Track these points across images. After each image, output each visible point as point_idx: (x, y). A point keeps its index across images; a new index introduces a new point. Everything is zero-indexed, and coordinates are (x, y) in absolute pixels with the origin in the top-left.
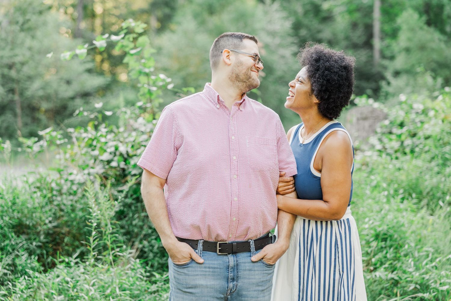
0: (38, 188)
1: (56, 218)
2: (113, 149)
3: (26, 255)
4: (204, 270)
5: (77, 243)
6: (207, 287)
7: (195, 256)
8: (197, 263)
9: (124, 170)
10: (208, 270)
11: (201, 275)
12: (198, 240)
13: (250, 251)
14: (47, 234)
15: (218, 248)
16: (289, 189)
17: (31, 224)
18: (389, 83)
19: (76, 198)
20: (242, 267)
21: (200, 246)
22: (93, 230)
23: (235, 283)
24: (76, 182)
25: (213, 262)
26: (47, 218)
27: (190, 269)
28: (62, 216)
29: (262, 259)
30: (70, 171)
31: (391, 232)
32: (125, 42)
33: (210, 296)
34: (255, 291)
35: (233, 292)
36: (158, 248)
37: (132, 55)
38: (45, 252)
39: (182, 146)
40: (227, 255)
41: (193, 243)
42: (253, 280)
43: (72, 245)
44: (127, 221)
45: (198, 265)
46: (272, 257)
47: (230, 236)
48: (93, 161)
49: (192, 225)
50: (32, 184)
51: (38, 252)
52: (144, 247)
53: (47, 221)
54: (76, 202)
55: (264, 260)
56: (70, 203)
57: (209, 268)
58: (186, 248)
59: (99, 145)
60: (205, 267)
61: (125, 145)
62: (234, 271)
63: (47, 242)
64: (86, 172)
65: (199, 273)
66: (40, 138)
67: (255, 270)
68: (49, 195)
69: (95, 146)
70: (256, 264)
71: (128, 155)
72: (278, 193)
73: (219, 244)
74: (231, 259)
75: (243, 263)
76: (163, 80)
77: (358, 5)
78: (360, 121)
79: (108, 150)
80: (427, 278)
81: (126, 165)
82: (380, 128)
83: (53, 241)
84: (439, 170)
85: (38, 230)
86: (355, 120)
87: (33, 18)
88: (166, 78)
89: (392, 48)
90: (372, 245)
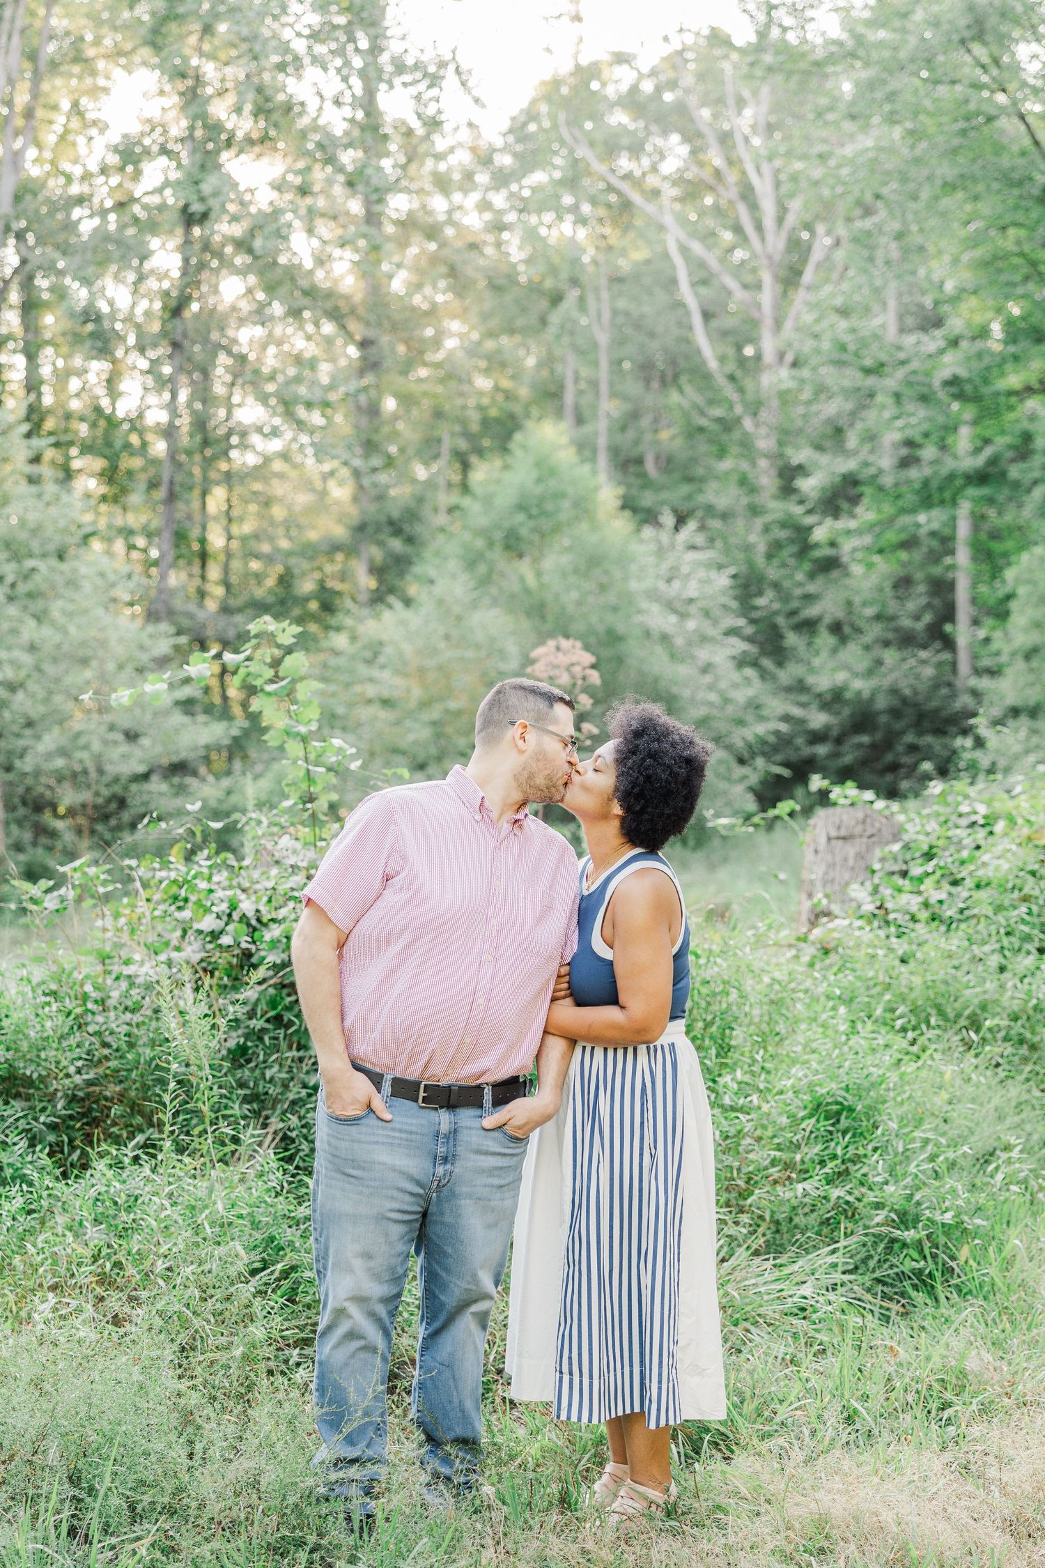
0: (54, 994)
1: (92, 1062)
2: (224, 907)
3: (24, 1144)
4: (391, 1133)
5: (137, 1120)
6: (394, 1170)
7: (377, 1106)
8: (380, 1120)
9: (248, 954)
10: (398, 1134)
11: (384, 1145)
12: (383, 1076)
13: (482, 1108)
14: (72, 1099)
15: (422, 1094)
16: (560, 990)
17: (35, 1076)
19: (137, 1018)
20: (463, 1136)
21: (387, 1087)
22: (170, 1077)
23: (448, 1166)
24: (139, 980)
25: (409, 1121)
26: (72, 1062)
27: (363, 1129)
28: (107, 1058)
29: (504, 1125)
30: (124, 954)
31: (850, 1100)
32: (254, 667)
34: (485, 1186)
35: (443, 1186)
37: (269, 694)
38: (65, 1138)
40: (437, 1109)
42: (482, 1164)
43: (127, 1124)
44: (252, 1070)
45: (382, 1125)
46: (522, 1125)
47: (450, 1071)
48: (179, 933)
50: (39, 985)
51: (51, 1138)
52: (289, 1128)
53: (72, 1070)
54: (138, 1025)
55: (508, 1128)
56: (124, 1029)
57: (401, 1131)
59: (193, 898)
60: (393, 1129)
61: (253, 898)
62: (448, 1142)
63: (71, 1117)
64: (163, 957)
65: (381, 1139)
66: (61, 881)
67: (488, 1145)
68: (79, 1010)
69: (186, 900)
70: (491, 1134)
71: (259, 920)
73: (425, 1086)
74: (444, 1119)
75: (466, 1128)
76: (340, 750)
77: (903, 529)
78: (834, 842)
79: (214, 909)
80: (917, 1197)
81: (254, 942)
82: (882, 860)
83: (83, 1115)
84: (1003, 961)
85: (51, 1089)
86: (823, 840)
87: (42, 566)
88: (346, 746)
89: (995, 646)
90: (803, 1125)
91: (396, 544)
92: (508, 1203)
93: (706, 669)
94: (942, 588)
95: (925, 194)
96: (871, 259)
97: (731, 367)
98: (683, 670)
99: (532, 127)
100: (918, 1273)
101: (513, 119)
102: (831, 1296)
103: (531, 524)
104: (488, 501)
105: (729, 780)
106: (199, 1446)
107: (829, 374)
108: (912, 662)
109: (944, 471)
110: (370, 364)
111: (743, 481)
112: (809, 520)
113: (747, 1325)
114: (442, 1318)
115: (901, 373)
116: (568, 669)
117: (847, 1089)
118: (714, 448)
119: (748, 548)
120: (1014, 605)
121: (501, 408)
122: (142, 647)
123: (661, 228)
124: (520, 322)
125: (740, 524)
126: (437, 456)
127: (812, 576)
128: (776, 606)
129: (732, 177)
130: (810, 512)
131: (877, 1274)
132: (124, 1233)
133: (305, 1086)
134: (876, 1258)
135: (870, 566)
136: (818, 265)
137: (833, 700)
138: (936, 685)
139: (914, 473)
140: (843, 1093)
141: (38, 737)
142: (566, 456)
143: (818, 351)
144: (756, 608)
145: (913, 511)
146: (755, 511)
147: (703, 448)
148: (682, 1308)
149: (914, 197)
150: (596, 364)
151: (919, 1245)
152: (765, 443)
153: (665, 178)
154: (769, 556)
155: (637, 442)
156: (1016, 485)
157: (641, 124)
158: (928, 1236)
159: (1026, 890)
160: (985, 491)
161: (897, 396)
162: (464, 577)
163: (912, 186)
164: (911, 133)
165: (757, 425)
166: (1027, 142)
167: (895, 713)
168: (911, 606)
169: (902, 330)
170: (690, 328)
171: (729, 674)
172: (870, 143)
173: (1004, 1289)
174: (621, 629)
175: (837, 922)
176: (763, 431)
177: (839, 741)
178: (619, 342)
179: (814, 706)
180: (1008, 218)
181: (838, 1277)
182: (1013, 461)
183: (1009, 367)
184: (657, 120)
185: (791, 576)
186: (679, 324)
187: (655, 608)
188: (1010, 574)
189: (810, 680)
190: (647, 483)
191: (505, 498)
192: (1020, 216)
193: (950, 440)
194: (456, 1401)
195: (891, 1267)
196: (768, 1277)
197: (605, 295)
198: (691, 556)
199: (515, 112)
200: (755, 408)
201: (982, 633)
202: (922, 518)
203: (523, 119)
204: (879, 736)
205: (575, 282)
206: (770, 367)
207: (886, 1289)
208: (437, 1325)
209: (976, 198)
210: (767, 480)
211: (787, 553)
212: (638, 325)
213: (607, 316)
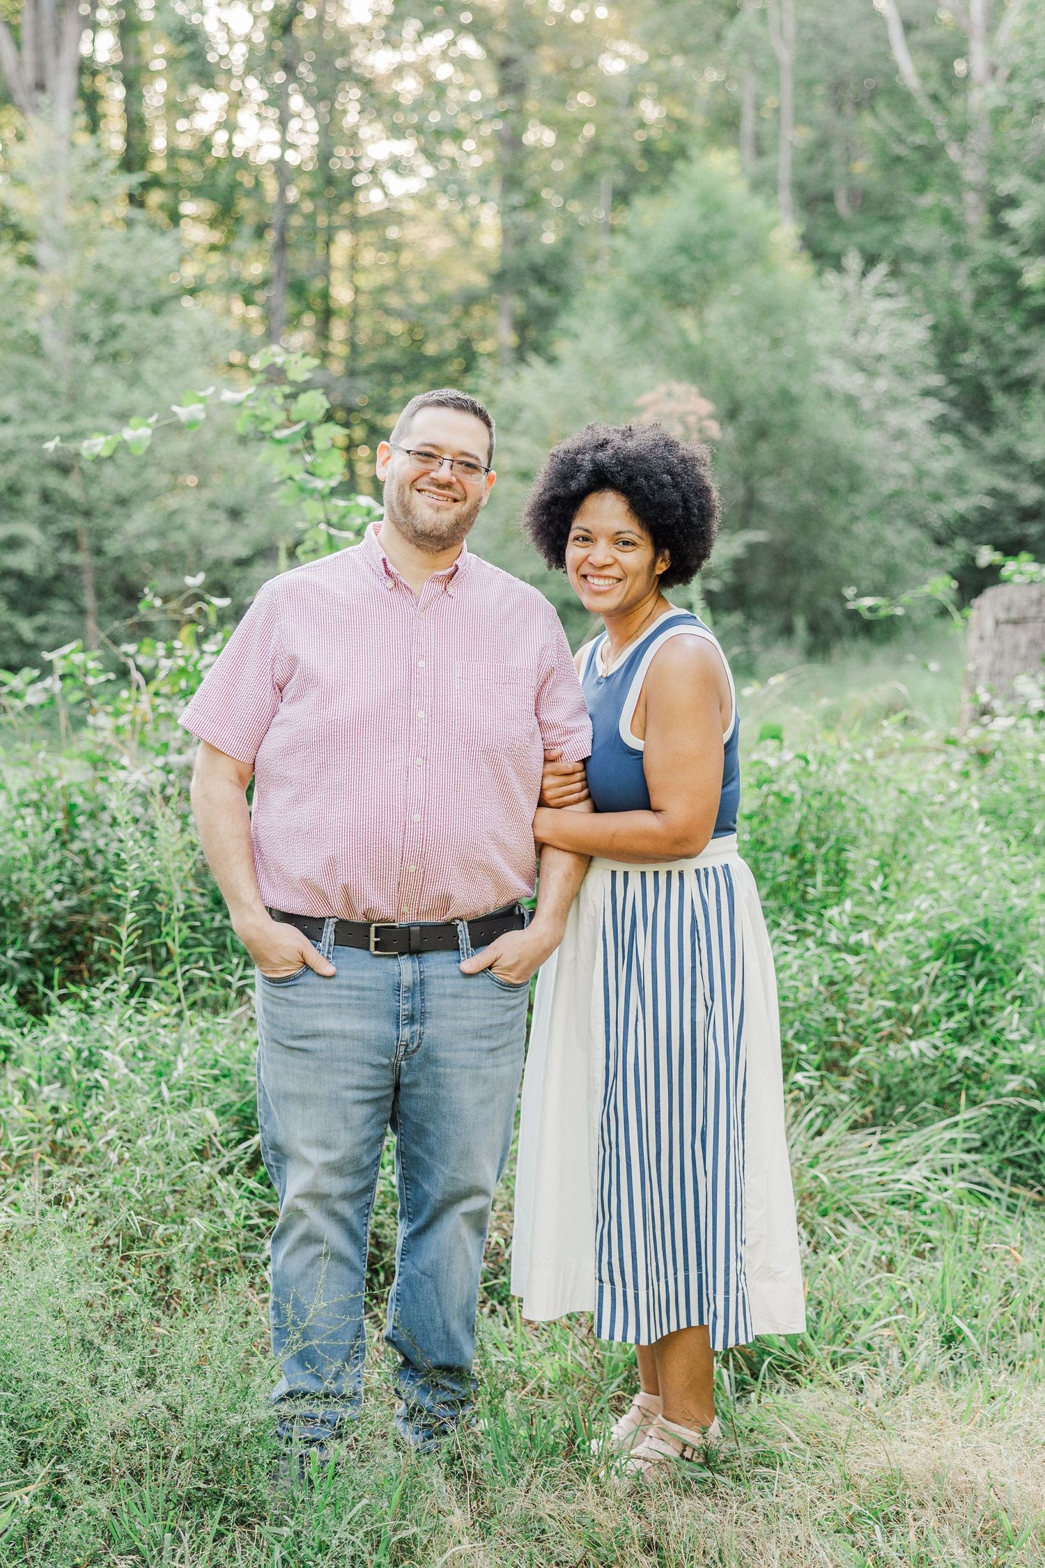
1: (75, 886)
4: (335, 992)
6: (343, 1036)
7: (315, 957)
8: (320, 975)
10: (345, 992)
11: (329, 1005)
12: (324, 919)
13: (458, 949)
14: (51, 930)
15: (373, 939)
16: (572, 793)
20: (433, 988)
21: (329, 933)
22: (128, 907)
23: (416, 1027)
25: (360, 974)
26: (50, 886)
27: (302, 990)
28: (92, 881)
29: (490, 968)
31: (986, 936)
33: (353, 1060)
34: (471, 1050)
35: (414, 1052)
37: (279, 442)
38: (41, 977)
39: (294, 679)
40: (395, 956)
41: (309, 926)
42: (464, 1022)
45: (322, 981)
46: (515, 965)
47: (405, 909)
49: (305, 881)
51: (23, 976)
53: (49, 894)
55: (494, 970)
57: (349, 988)
58: (291, 938)
60: (340, 987)
62: (413, 997)
63: (51, 952)
64: (159, 761)
65: (325, 1000)
66: (46, 670)
67: (469, 997)
70: (472, 981)
72: (542, 803)
73: (376, 928)
74: (406, 968)
75: (438, 977)
78: (1003, 627)
83: (65, 948)
85: (24, 918)
86: (989, 624)
87: (131, 321)
90: (927, 968)
91: (540, 295)
92: (506, 1070)
93: (900, 435)
97: (935, 85)
98: (872, 438)
102: (947, 1181)
103: (694, 268)
104: (645, 241)
105: (923, 563)
110: (512, 86)
111: (948, 220)
112: (1021, 262)
113: (840, 1216)
114: (426, 1213)
117: (985, 923)
118: (914, 181)
119: (951, 297)
121: (671, 140)
124: (692, 39)
125: (942, 267)
126: (594, 192)
127: (1025, 328)
128: (984, 363)
130: (1023, 253)
131: (1010, 1153)
132: (88, 1092)
134: (1007, 1134)
140: (980, 931)
141: (128, 517)
142: (737, 190)
143: (1031, 61)
144: (959, 366)
146: (960, 253)
147: (902, 181)
148: (748, 1198)
150: (778, 85)
152: (973, 174)
154: (977, 305)
155: (826, 176)
162: (614, 330)
165: (964, 152)
170: (888, 42)
171: (926, 441)
174: (796, 388)
175: (999, 721)
176: (971, 159)
178: (806, 59)
179: (1026, 476)
181: (957, 1156)
185: (1001, 329)
186: (875, 38)
187: (838, 366)
189: (1022, 448)
190: (837, 223)
191: (664, 239)
194: (439, 1320)
195: (1027, 1144)
196: (872, 1155)
198: (884, 305)
200: (961, 133)
206: (980, 85)
207: (1019, 1172)
208: (420, 1222)
210: (975, 217)
211: (995, 303)
212: (828, 39)
213: (790, 28)
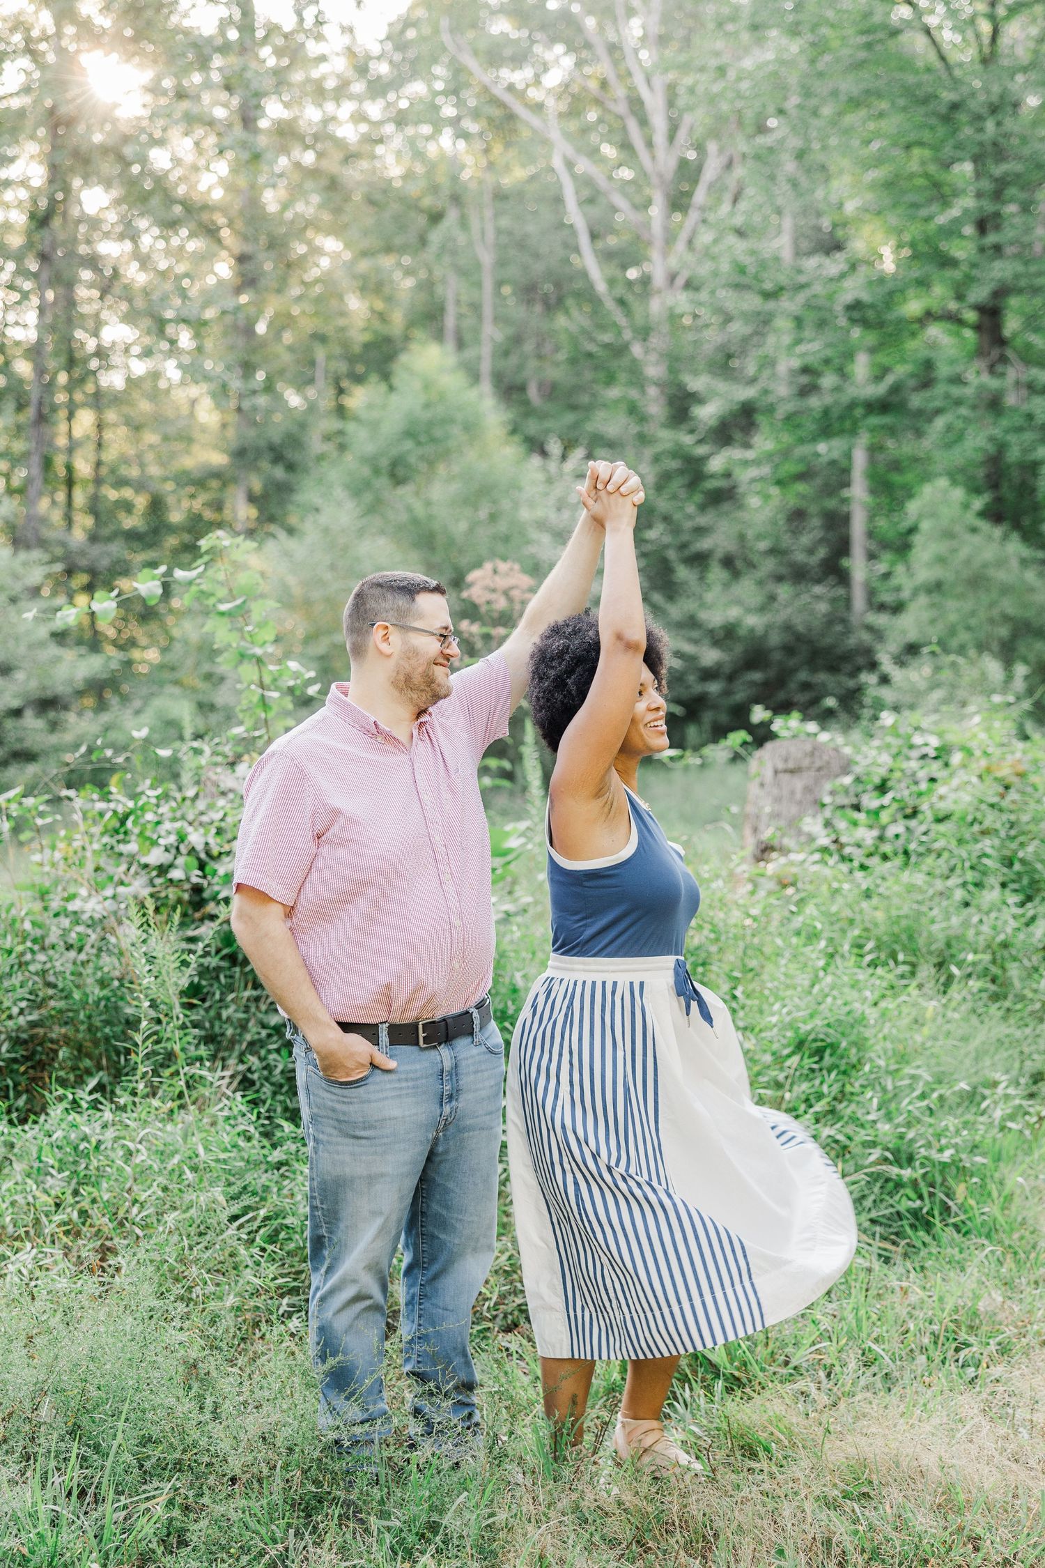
1: (36, 1004)
2: (172, 839)
4: (397, 1085)
5: (87, 1063)
7: (378, 1056)
8: (385, 1073)
9: (197, 890)
10: (404, 1084)
11: (392, 1097)
12: (378, 1024)
13: (473, 1033)
14: (16, 1042)
15: (421, 1035)
18: (885, 680)
19: (83, 956)
20: (463, 1068)
21: (384, 1035)
23: (453, 1103)
24: (85, 917)
25: (414, 1067)
26: (15, 1003)
27: (371, 1087)
28: (51, 998)
31: (833, 1036)
32: (206, 585)
35: (450, 1123)
36: (282, 1072)
37: (222, 614)
38: (8, 1083)
40: (438, 1046)
41: (368, 1031)
43: (74, 1069)
44: (207, 1010)
45: (387, 1076)
48: (123, 867)
52: (249, 1070)
53: (15, 1010)
54: (84, 964)
56: (70, 967)
58: (357, 1042)
59: (138, 830)
60: (399, 1080)
61: (202, 830)
62: (450, 1077)
63: (15, 1060)
64: (109, 892)
65: (389, 1094)
68: (19, 949)
69: (130, 833)
71: (208, 853)
73: (424, 1025)
74: (445, 1054)
75: (464, 1059)
76: (296, 675)
77: (802, 459)
78: (781, 776)
79: (161, 841)
80: (911, 1135)
81: (205, 877)
82: (832, 793)
83: (27, 1058)
84: (968, 898)
86: (769, 774)
88: (303, 670)
89: (894, 582)
90: (788, 1063)
91: (279, 473)
94: (837, 522)
95: (827, 111)
96: (772, 178)
97: (618, 290)
99: (411, 34)
100: (915, 1213)
101: (390, 25)
103: (419, 451)
104: (374, 426)
106: (209, 1402)
107: (729, 299)
108: (805, 598)
109: (845, 399)
110: (248, 279)
111: (633, 410)
112: (701, 450)
115: (801, 297)
116: (506, 593)
117: (830, 1025)
118: (601, 375)
120: (917, 539)
121: (375, 332)
122: (16, 577)
123: (546, 142)
124: (398, 241)
126: (311, 381)
127: (702, 508)
128: (667, 539)
129: (620, 92)
130: (700, 442)
131: (873, 1214)
133: (264, 1026)
134: (872, 1197)
135: (767, 497)
136: (711, 186)
137: (726, 636)
138: (831, 620)
139: (814, 402)
140: (829, 1031)
142: (453, 382)
143: (715, 274)
144: (646, 541)
145: (814, 439)
146: (644, 440)
147: (588, 375)
149: (815, 113)
150: (479, 285)
151: (914, 1184)
152: (654, 370)
153: (549, 91)
155: (520, 367)
156: (920, 413)
157: (525, 33)
158: (924, 1175)
159: (987, 823)
160: (887, 420)
161: (799, 321)
162: (350, 505)
163: (814, 102)
164: (813, 44)
165: (646, 352)
166: (932, 57)
167: (789, 650)
168: (805, 540)
169: (798, 253)
170: (577, 250)
172: (770, 56)
173: (1006, 1227)
175: (793, 856)
176: (653, 357)
177: (731, 678)
178: (501, 263)
179: (706, 641)
180: (912, 137)
182: (916, 389)
183: (911, 292)
184: (543, 27)
185: (681, 508)
186: (566, 245)
188: (913, 507)
189: (703, 616)
190: (531, 411)
191: (392, 423)
192: (927, 136)
193: (848, 369)
195: (887, 1207)
197: (488, 213)
199: (393, 18)
200: (644, 333)
201: (882, 567)
202: (822, 447)
203: (399, 27)
204: (772, 673)
205: (456, 199)
206: (659, 292)
207: (882, 1230)
209: (881, 115)
210: (655, 407)
211: (677, 484)
212: (522, 245)
213: (490, 235)
